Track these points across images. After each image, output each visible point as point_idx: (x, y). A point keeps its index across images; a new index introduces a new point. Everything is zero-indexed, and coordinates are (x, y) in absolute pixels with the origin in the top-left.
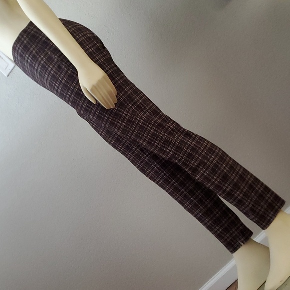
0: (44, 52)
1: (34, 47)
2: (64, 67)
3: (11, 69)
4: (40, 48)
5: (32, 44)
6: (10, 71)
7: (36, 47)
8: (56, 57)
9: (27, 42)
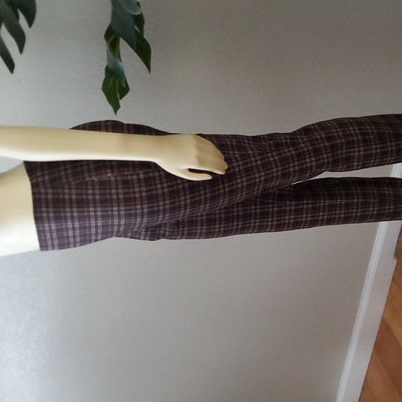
0: (87, 185)
1: (67, 191)
2: (129, 177)
4: (77, 184)
5: (61, 191)
7: (70, 189)
8: (109, 175)
9: (53, 194)
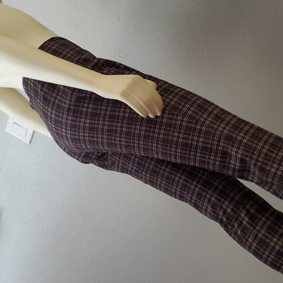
3: (31, 134)
6: (30, 137)
